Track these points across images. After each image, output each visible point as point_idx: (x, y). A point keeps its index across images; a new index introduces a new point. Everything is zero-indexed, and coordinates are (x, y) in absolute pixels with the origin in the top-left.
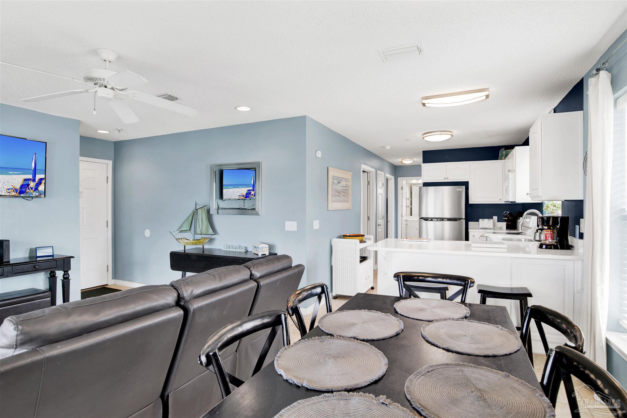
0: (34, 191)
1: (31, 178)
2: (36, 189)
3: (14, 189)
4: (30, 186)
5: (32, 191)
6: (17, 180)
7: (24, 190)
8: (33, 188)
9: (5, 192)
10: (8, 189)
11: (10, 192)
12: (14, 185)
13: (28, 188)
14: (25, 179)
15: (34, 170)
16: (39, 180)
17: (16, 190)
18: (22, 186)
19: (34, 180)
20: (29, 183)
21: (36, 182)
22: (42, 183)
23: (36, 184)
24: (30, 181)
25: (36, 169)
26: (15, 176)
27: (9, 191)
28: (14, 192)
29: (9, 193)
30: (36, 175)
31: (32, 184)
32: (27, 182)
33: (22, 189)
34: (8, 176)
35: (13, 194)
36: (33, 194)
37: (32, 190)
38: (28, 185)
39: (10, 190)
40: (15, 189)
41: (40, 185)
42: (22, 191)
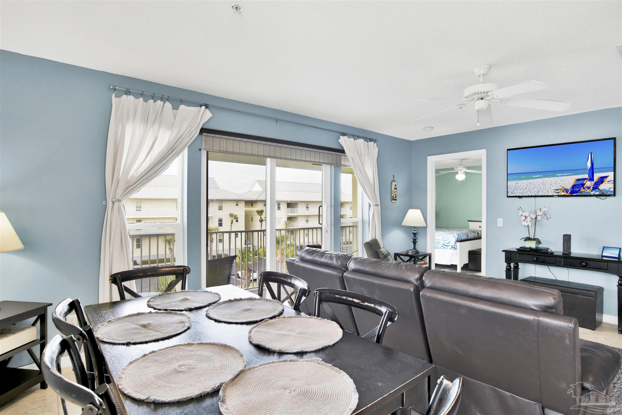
0: (592, 190)
1: (588, 177)
2: (596, 187)
3: (563, 189)
4: (585, 185)
5: (588, 191)
6: (569, 181)
7: (577, 189)
8: (590, 187)
9: (553, 192)
10: (556, 190)
11: (559, 192)
12: (563, 186)
13: (582, 188)
14: (578, 179)
15: (591, 169)
16: (600, 178)
17: (567, 191)
18: (574, 186)
19: (592, 179)
20: (584, 183)
21: (595, 181)
22: (604, 181)
23: (595, 183)
24: (586, 181)
25: (594, 167)
26: (564, 178)
27: (557, 192)
28: (564, 192)
29: (557, 193)
30: (594, 174)
31: (588, 184)
32: (581, 182)
33: (574, 189)
34: (555, 178)
35: (562, 194)
36: (591, 193)
37: (590, 189)
38: (583, 185)
39: (559, 191)
40: (565, 189)
41: (602, 183)
42: (574, 191)
